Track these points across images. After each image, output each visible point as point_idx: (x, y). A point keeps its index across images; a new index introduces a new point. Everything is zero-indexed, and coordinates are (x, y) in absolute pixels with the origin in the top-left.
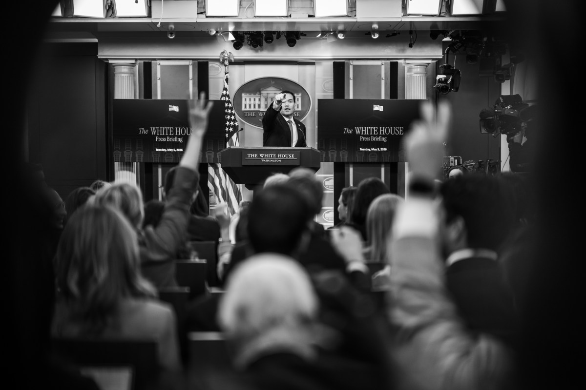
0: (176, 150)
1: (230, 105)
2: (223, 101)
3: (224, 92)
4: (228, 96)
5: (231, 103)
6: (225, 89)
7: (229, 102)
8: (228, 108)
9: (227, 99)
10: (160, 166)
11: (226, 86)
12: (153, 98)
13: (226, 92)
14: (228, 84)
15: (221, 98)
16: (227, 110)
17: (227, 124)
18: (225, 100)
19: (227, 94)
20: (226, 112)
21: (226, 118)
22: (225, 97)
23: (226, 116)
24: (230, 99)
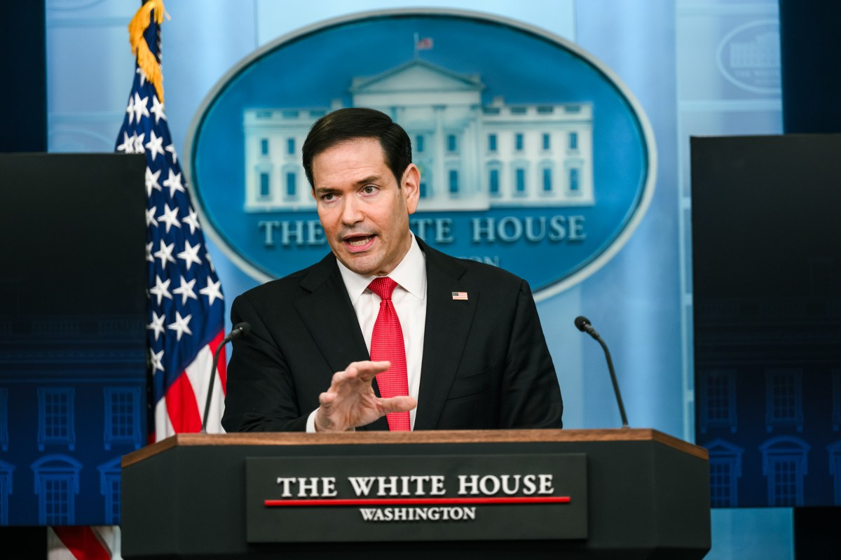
1: (174, 183)
2: (134, 157)
3: (139, 107)
4: (162, 130)
5: (177, 169)
6: (146, 89)
7: (165, 164)
8: (162, 198)
9: (156, 145)
11: (150, 68)
13: (150, 105)
14: (158, 61)
15: (120, 141)
16: (153, 211)
17: (155, 296)
18: (140, 155)
19: (153, 115)
20: (151, 224)
21: (151, 258)
22: (142, 137)
23: (150, 247)
24: (170, 148)
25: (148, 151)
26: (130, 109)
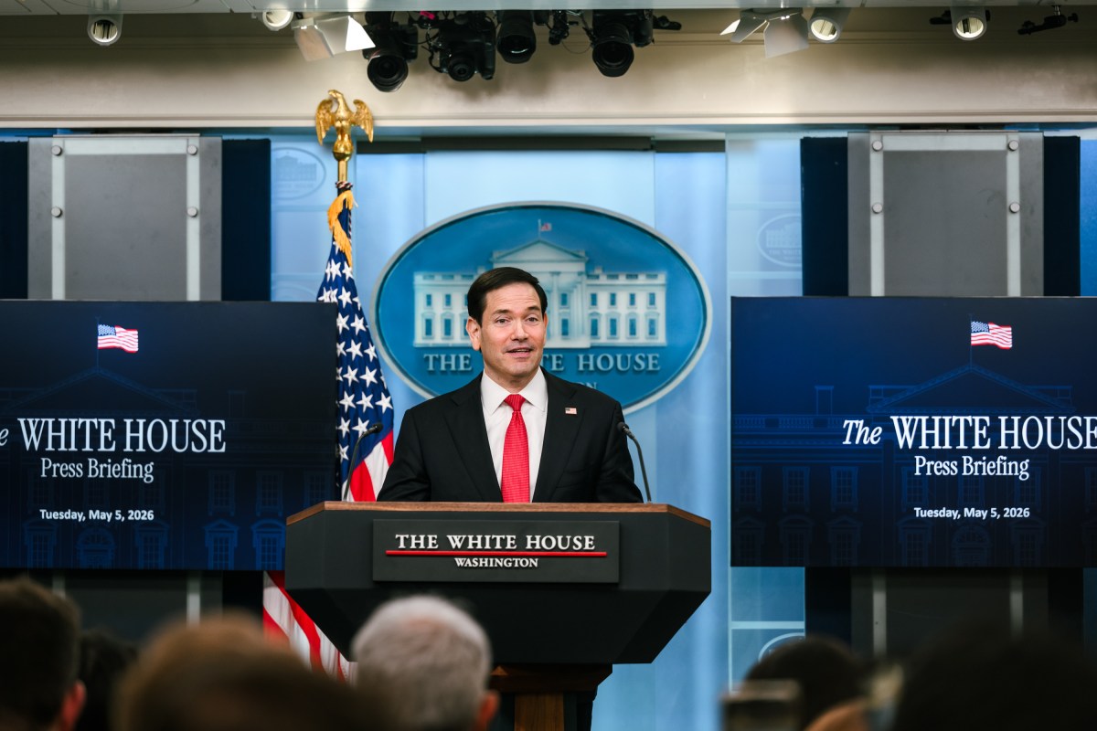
0: (125, 514)
1: (358, 324)
2: (330, 305)
3: (334, 269)
4: (350, 286)
5: (361, 315)
6: (339, 257)
7: (353, 311)
8: (349, 335)
9: (346, 297)
10: (59, 582)
11: (342, 242)
12: (34, 296)
13: (342, 268)
14: (349, 236)
15: (321, 294)
16: (343, 344)
17: (343, 406)
18: (334, 303)
19: (344, 275)
20: (341, 354)
21: (341, 379)
22: (336, 291)
23: (340, 371)
24: (356, 300)
25: (340, 301)
26: (328, 271)
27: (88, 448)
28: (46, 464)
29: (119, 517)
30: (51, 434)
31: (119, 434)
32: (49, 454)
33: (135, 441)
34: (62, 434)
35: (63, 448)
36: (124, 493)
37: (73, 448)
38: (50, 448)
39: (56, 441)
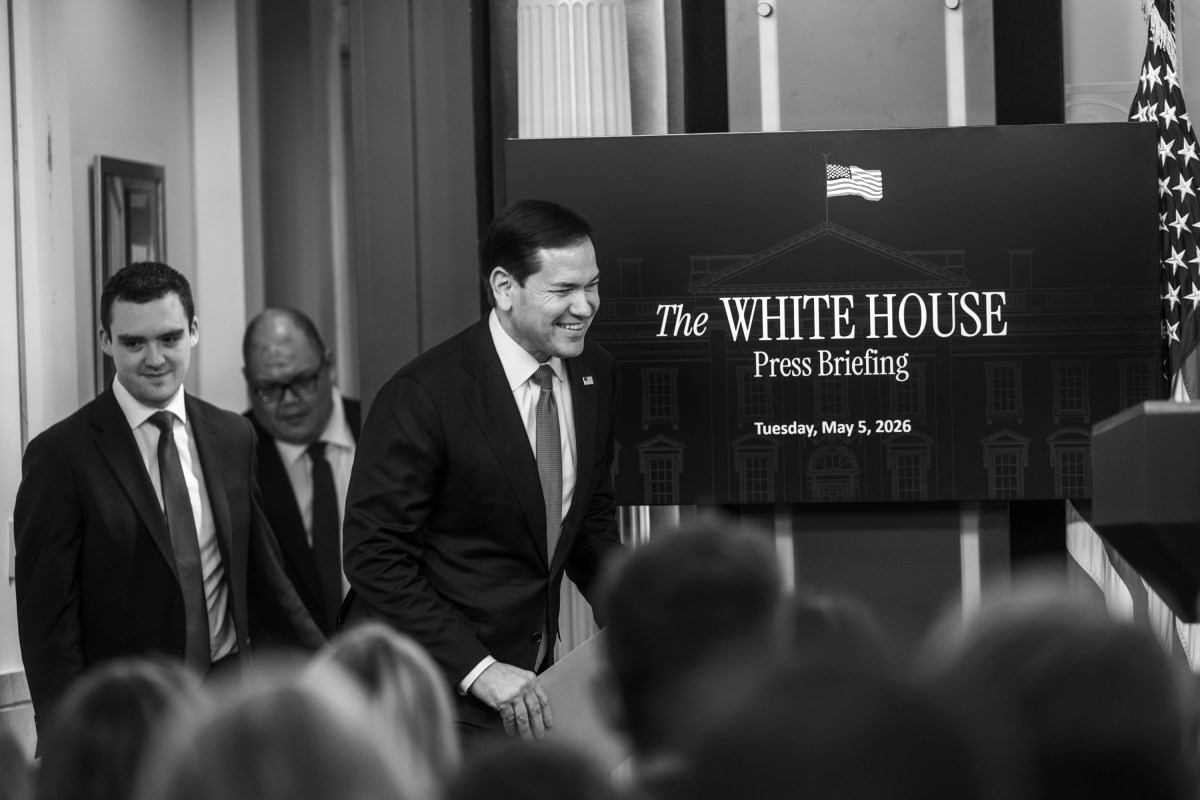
0: (872, 426)
1: (1188, 152)
2: (1149, 125)
3: (1153, 75)
4: (1176, 98)
5: (1192, 139)
6: (1158, 57)
7: (1179, 133)
8: (1175, 167)
9: (1169, 114)
10: (783, 523)
11: (1162, 34)
12: (737, 126)
13: (1163, 73)
14: (1171, 29)
15: (1134, 111)
16: (1167, 180)
17: (1171, 266)
18: (1154, 123)
19: (1166, 83)
20: (1165, 193)
21: (1165, 228)
22: (1155, 107)
23: (1164, 217)
24: (1184, 117)
25: (1162, 119)
26: (1143, 78)
27: (817, 336)
28: (761, 360)
29: (864, 429)
30: (765, 318)
31: (860, 314)
32: (764, 346)
33: (881, 325)
34: (782, 317)
35: (783, 337)
36: (868, 397)
37: (797, 337)
38: (765, 337)
39: (774, 327)
